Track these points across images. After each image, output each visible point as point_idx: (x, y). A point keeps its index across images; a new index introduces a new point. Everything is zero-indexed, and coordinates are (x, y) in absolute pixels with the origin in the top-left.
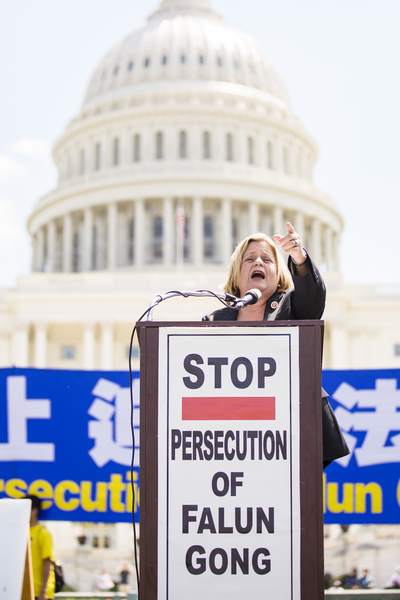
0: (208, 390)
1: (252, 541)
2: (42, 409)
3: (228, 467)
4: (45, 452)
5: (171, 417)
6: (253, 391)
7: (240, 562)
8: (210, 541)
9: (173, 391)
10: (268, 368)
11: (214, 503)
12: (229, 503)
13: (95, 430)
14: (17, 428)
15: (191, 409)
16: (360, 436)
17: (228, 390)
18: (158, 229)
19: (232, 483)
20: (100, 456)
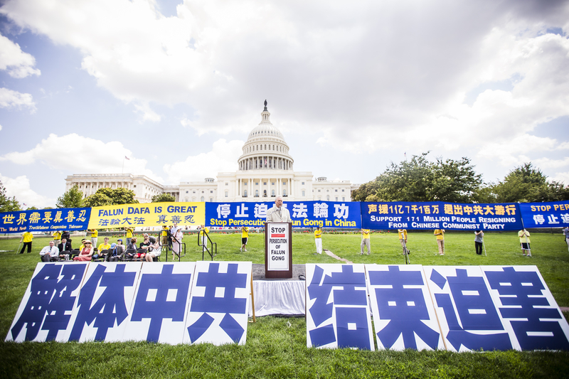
0: (275, 233)
1: (282, 255)
2: (247, 209)
3: (278, 244)
4: (247, 216)
5: (270, 237)
6: (282, 233)
7: (280, 258)
8: (275, 255)
9: (270, 233)
10: (284, 229)
11: (276, 250)
12: (278, 250)
13: (255, 212)
14: (243, 212)
15: (273, 236)
16: (297, 213)
17: (278, 233)
18: (261, 162)
19: (279, 247)
20: (256, 216)
